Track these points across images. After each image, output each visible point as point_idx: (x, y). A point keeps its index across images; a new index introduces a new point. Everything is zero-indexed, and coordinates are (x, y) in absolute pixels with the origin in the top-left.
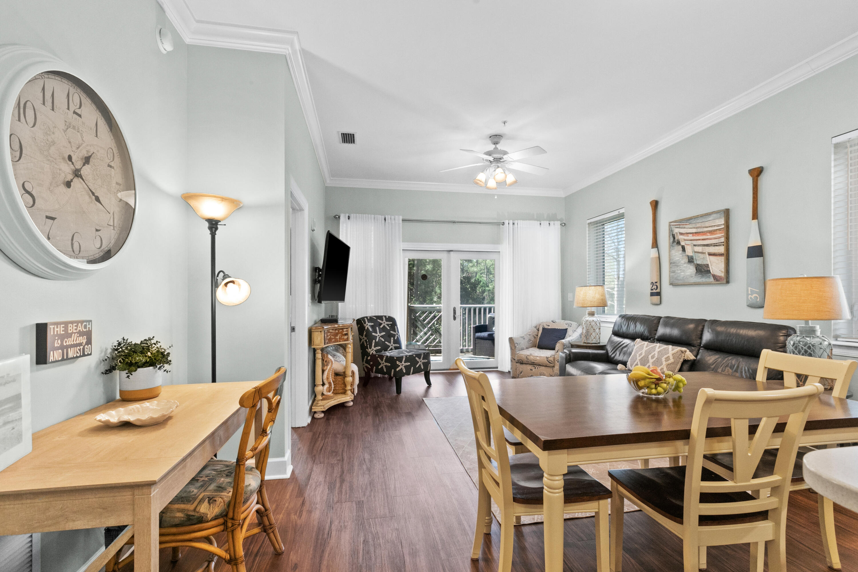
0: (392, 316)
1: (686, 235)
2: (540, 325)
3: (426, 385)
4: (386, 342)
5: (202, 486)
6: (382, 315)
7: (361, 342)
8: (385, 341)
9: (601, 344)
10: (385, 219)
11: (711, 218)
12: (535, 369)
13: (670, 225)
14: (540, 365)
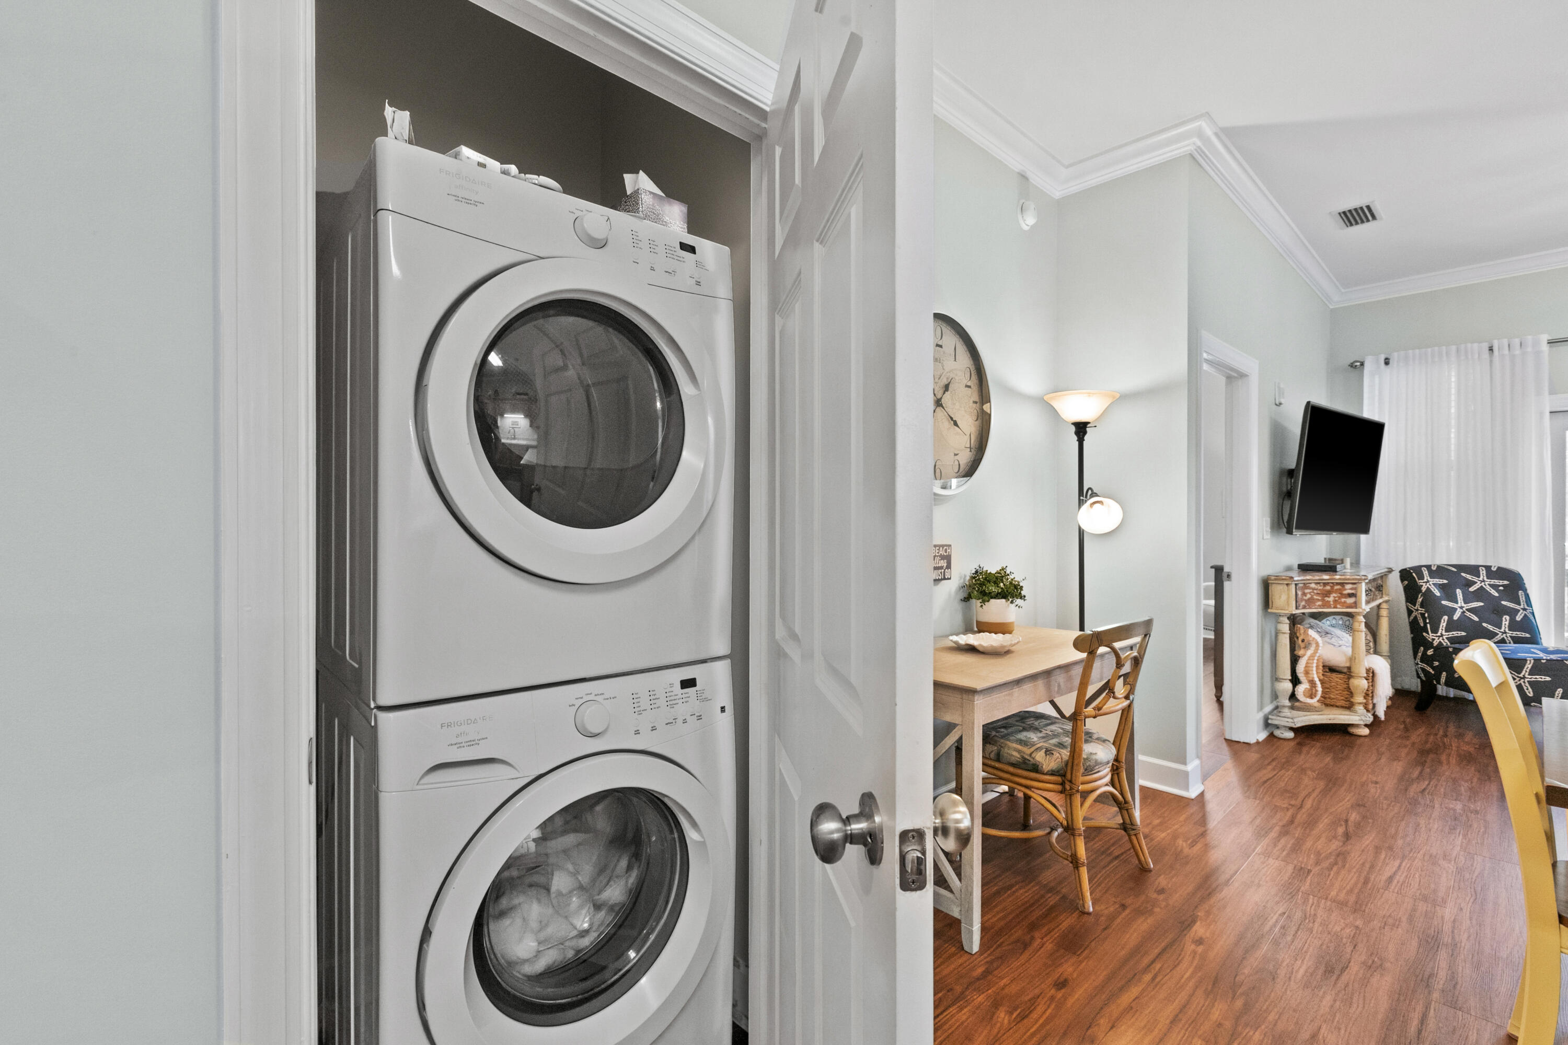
4: (1485, 625)
5: (1043, 737)
6: (1477, 563)
7: (1412, 618)
8: (1479, 623)
10: (1491, 350)
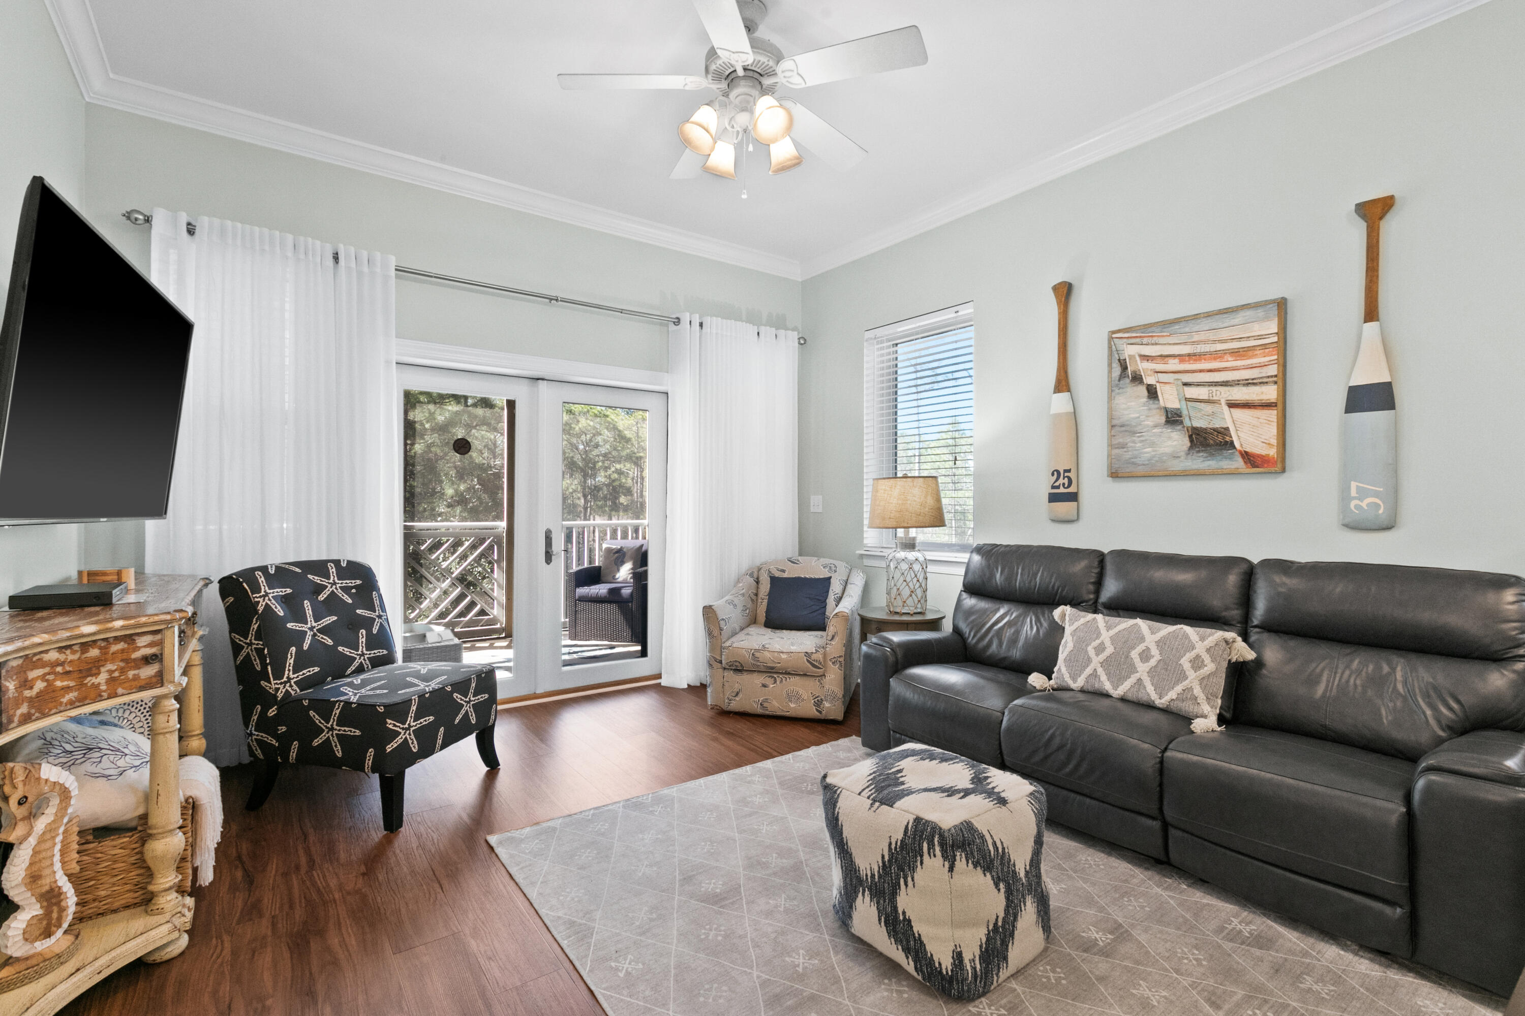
0: (359, 559)
1: (1159, 360)
2: (759, 569)
3: (483, 769)
4: (340, 649)
6: (324, 557)
7: (241, 658)
8: (337, 643)
9: (930, 616)
10: (336, 258)
11: (1239, 318)
12: (775, 682)
13: (1111, 339)
14: (789, 674)
